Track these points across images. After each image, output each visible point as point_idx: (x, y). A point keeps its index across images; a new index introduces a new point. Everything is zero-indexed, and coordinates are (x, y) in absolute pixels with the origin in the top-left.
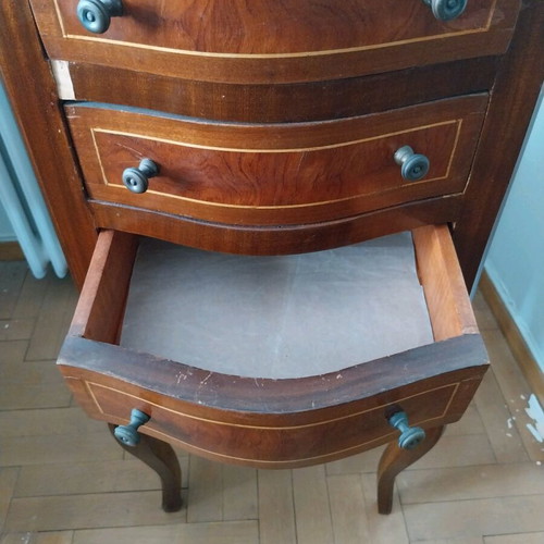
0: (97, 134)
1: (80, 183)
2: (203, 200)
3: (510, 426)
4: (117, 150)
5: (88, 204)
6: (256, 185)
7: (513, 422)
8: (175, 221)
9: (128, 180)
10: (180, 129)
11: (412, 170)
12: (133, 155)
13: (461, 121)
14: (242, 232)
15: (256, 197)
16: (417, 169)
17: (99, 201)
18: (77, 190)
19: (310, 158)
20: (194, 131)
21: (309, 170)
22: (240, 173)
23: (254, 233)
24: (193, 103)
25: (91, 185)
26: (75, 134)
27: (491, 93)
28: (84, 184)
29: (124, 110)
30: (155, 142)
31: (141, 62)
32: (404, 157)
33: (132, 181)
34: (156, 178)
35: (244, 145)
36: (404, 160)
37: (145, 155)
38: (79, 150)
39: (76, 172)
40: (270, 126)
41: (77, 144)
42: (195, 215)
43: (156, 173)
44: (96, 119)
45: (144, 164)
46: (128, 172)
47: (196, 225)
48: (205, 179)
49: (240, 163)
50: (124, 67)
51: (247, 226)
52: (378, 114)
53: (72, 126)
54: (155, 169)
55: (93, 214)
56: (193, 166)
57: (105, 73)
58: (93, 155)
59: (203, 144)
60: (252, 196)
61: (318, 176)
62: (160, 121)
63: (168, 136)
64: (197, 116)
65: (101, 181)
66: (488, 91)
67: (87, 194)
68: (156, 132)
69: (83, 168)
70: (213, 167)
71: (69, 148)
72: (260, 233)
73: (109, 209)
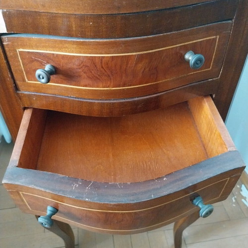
0: (20, 52)
1: (12, 82)
2: (81, 86)
3: (234, 201)
4: (32, 61)
5: (17, 94)
6: (110, 75)
7: (235, 199)
8: (65, 100)
9: (39, 76)
10: (67, 45)
11: (196, 63)
12: (41, 63)
13: (218, 37)
14: (104, 103)
15: (111, 82)
16: (199, 62)
17: (24, 92)
18: (11, 86)
19: (141, 58)
20: (75, 46)
21: (140, 65)
22: (102, 69)
23: (110, 103)
24: (74, 29)
25: (18, 82)
26: (8, 54)
27: (233, 20)
28: (15, 83)
29: (35, 37)
30: (53, 54)
31: (43, 6)
32: (190, 57)
33: (41, 77)
34: (54, 76)
35: (103, 52)
36: (190, 58)
37: (48, 63)
38: (10, 63)
39: (10, 76)
40: (118, 40)
41: (10, 59)
42: (77, 95)
43: (54, 72)
44: (19, 43)
45: (48, 67)
46: (39, 72)
47: (78, 101)
48: (82, 73)
49: (101, 63)
50: (33, 10)
51: (106, 100)
52: (176, 32)
53: (7, 49)
54: (54, 70)
55: (20, 99)
56: (75, 67)
57: (23, 15)
58: (19, 65)
59: (80, 53)
60: (109, 82)
61: (145, 69)
62: (56, 41)
63: (60, 49)
64: (77, 37)
65: (24, 80)
66: (231, 19)
67: (17, 88)
68: (54, 48)
69: (14, 73)
70: (86, 66)
71: (5, 61)
72: (113, 103)
73: (29, 96)
